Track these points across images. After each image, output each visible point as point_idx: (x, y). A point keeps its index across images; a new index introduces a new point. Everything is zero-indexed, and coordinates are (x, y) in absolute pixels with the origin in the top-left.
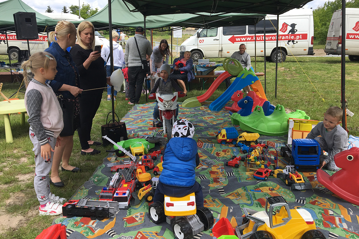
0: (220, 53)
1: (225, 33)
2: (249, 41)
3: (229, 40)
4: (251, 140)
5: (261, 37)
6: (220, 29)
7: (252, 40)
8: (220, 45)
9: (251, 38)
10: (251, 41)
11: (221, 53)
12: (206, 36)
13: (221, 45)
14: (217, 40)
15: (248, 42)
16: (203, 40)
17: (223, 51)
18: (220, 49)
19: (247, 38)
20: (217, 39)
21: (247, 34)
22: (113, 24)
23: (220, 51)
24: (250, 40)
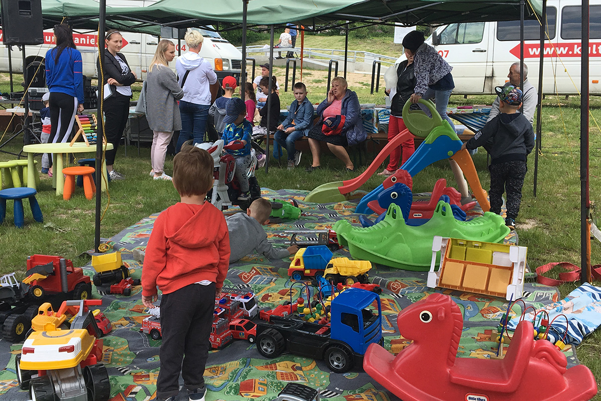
0: (488, 83)
1: (501, 37)
2: (562, 55)
3: (510, 52)
4: (348, 274)
5: (594, 46)
6: (491, 27)
7: (570, 53)
8: (488, 64)
9: (567, 48)
10: (567, 55)
11: (490, 84)
12: (456, 42)
13: (491, 64)
14: (482, 51)
15: (558, 58)
16: (448, 51)
17: (495, 78)
18: (489, 74)
19: (557, 49)
20: (482, 49)
21: (558, 39)
22: (194, 16)
23: (488, 77)
24: (564, 52)
